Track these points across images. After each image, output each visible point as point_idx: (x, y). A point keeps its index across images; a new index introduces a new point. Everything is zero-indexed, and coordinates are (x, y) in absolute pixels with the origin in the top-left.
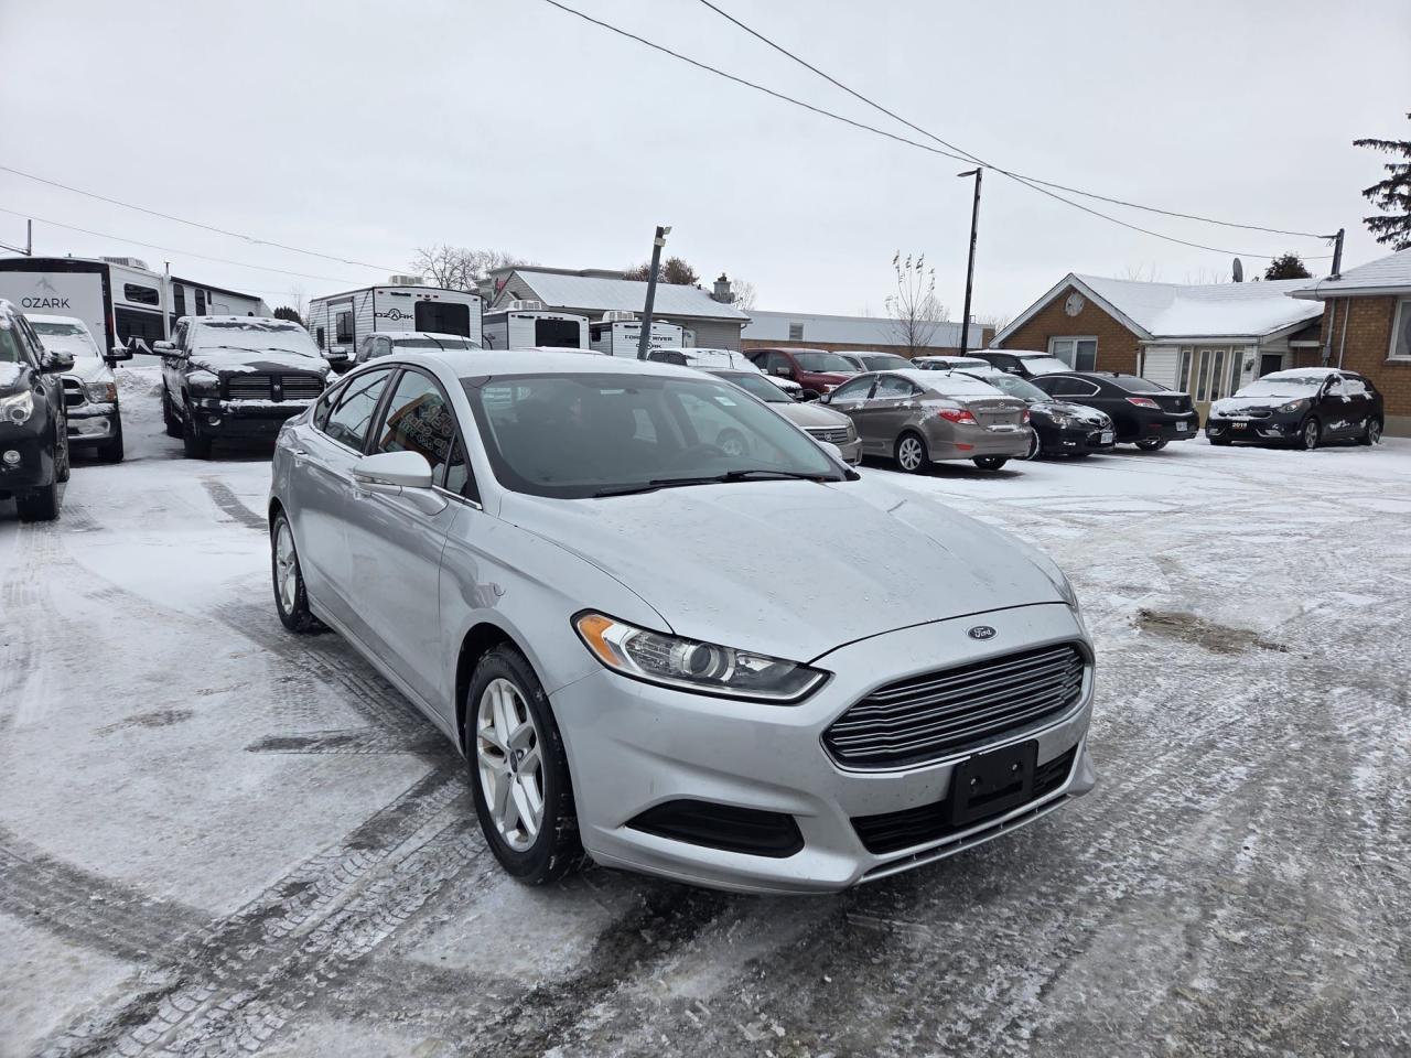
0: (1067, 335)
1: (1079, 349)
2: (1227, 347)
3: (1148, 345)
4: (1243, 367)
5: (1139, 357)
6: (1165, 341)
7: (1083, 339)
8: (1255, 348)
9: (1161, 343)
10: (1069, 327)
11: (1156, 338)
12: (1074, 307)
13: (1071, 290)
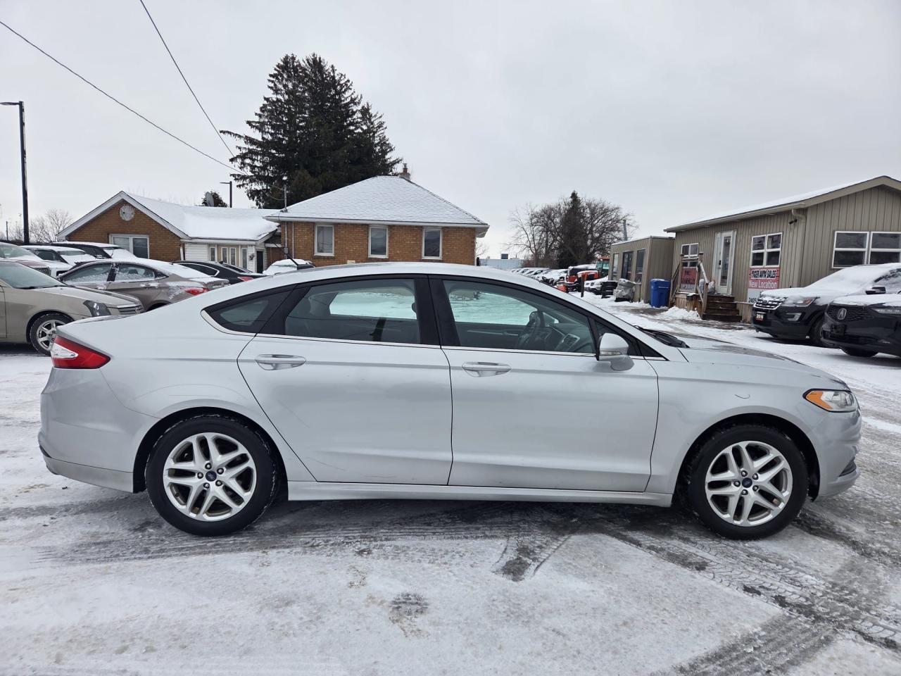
0: (124, 233)
1: (134, 243)
2: (237, 246)
3: (187, 243)
4: (248, 258)
5: (181, 250)
6: (199, 240)
7: (137, 236)
8: (254, 247)
9: (195, 241)
10: (124, 228)
11: (192, 238)
12: (127, 215)
13: (123, 203)
